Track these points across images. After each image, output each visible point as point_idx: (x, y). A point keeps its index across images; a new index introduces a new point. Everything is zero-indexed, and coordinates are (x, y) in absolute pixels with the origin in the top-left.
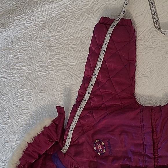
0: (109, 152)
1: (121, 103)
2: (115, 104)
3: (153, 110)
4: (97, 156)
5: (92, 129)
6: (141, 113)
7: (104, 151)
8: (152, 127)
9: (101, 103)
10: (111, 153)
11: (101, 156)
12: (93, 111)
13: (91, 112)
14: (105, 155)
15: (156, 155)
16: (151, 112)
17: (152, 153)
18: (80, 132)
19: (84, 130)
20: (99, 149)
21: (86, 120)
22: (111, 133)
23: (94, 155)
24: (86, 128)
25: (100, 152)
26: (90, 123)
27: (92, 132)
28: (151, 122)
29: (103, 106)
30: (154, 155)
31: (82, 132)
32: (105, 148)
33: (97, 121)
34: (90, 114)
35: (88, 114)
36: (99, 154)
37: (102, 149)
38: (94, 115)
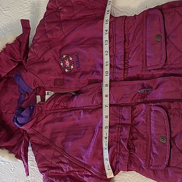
0: (77, 67)
1: (94, 14)
2: (86, 15)
3: (127, 19)
4: (64, 73)
5: (60, 44)
6: (114, 22)
7: (72, 67)
8: (125, 36)
9: (71, 15)
10: (79, 69)
11: (68, 73)
12: (62, 24)
13: (60, 25)
14: (72, 72)
15: (126, 66)
16: (125, 21)
17: (122, 64)
18: (46, 47)
19: (51, 45)
20: (66, 66)
21: (54, 34)
22: (80, 46)
23: (61, 73)
24: (53, 43)
25: (67, 68)
26: (58, 37)
27: (60, 47)
28: (124, 30)
29: (73, 18)
30: (124, 66)
31: (49, 47)
32: (73, 64)
33: (66, 34)
34: (58, 27)
35: (56, 28)
36: (67, 71)
37: (69, 65)
38: (63, 27)
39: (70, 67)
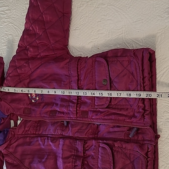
0: (41, 99)
1: (54, 54)
2: (48, 54)
3: (80, 61)
4: (31, 103)
5: (28, 79)
6: (69, 63)
7: (37, 98)
8: (78, 76)
9: (37, 54)
10: (43, 100)
11: (34, 103)
12: (29, 61)
13: (28, 62)
14: (37, 102)
15: (79, 101)
16: (78, 62)
17: (76, 99)
18: (17, 81)
19: (21, 79)
20: (33, 97)
21: (23, 70)
22: (44, 81)
23: (29, 103)
24: (23, 77)
25: (34, 99)
26: (26, 72)
28: (77, 71)
29: (38, 57)
30: (77, 101)
31: (19, 81)
32: (38, 96)
33: (32, 70)
34: (26, 64)
35: (25, 64)
36: (33, 101)
37: (35, 97)
38: (30, 64)
39: (36, 98)
